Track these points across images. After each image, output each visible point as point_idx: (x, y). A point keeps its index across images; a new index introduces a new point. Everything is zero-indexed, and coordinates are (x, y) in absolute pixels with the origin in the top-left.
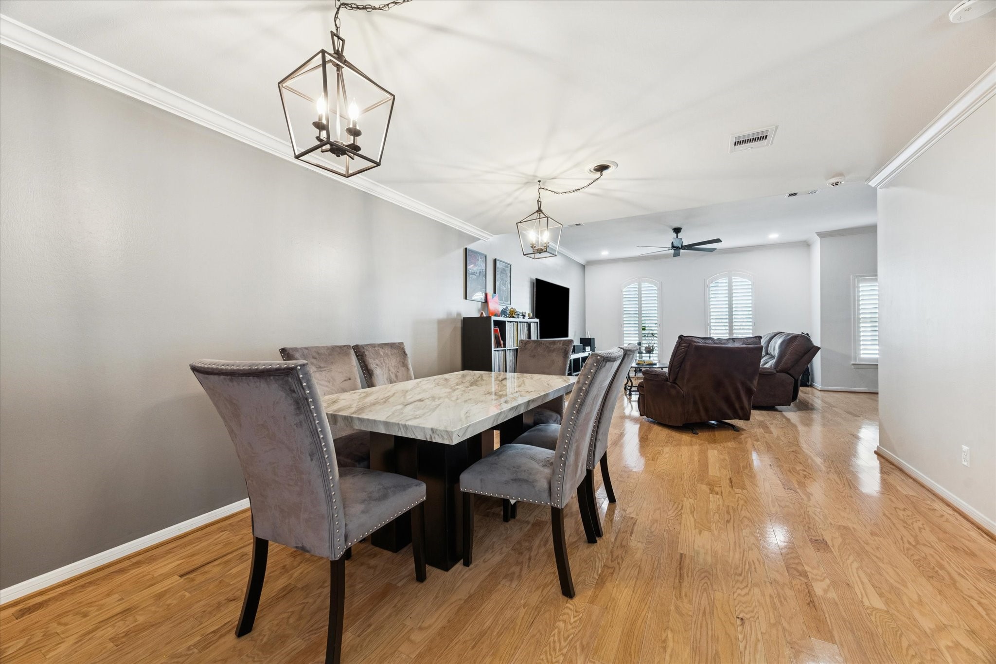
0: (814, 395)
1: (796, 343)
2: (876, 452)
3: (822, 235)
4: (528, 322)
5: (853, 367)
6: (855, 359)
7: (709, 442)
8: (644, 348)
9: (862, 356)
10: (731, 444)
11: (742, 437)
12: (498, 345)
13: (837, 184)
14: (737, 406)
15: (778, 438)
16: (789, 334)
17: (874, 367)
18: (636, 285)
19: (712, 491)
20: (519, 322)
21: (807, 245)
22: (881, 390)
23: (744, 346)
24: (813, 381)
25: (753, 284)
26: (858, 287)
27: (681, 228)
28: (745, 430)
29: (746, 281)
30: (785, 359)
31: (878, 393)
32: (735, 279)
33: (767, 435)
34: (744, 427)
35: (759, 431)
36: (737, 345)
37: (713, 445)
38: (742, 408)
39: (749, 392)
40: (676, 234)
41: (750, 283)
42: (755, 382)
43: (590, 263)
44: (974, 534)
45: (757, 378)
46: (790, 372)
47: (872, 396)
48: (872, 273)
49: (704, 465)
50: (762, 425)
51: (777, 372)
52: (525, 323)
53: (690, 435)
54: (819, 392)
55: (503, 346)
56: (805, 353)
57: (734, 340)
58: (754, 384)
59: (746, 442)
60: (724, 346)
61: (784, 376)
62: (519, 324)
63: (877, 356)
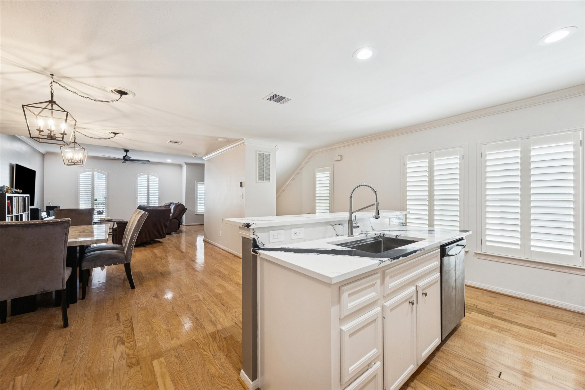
0: (183, 228)
1: (179, 207)
2: (203, 240)
3: (187, 164)
4: (24, 197)
5: (195, 215)
6: (196, 213)
7: (152, 248)
8: (96, 212)
9: (198, 211)
10: (161, 247)
11: (164, 244)
12: (9, 213)
13: (195, 156)
14: (161, 233)
15: (176, 242)
16: (176, 204)
17: (202, 215)
18: (91, 173)
19: (161, 259)
20: (20, 197)
21: (180, 166)
22: (205, 223)
23: (165, 209)
24: (182, 222)
25: (159, 180)
26: (197, 186)
27: (129, 150)
28: (163, 242)
29: (156, 178)
30: (176, 213)
31: (204, 224)
32: (151, 177)
33: (172, 242)
34: (163, 241)
35: (169, 241)
36: (163, 208)
37: (154, 248)
38: (163, 233)
39: (166, 226)
40: (126, 153)
41: (158, 179)
42: (168, 223)
43: (49, 153)
44: (221, 251)
45: (169, 221)
46: (178, 218)
47: (201, 226)
48: (202, 180)
49: (155, 254)
50: (169, 239)
51: (173, 219)
52: (22, 197)
53: (143, 247)
54: (185, 226)
55: (11, 213)
56: (183, 211)
57: (161, 206)
58: (168, 224)
59: (166, 245)
60: (158, 209)
61: (175, 220)
62: (19, 197)
63: (204, 211)
